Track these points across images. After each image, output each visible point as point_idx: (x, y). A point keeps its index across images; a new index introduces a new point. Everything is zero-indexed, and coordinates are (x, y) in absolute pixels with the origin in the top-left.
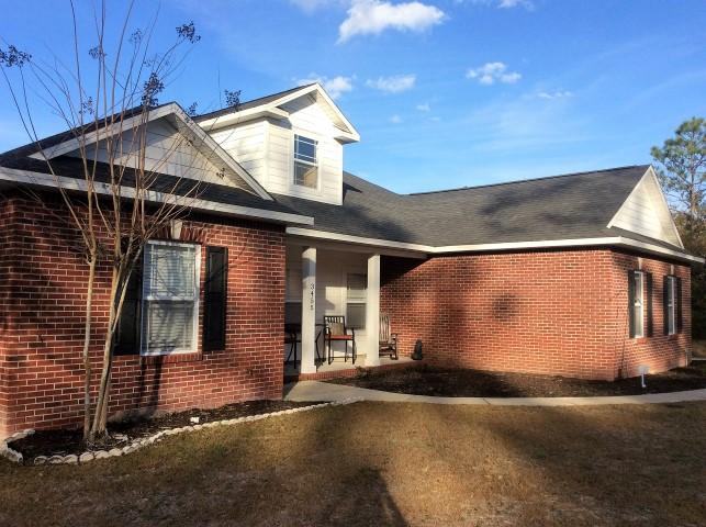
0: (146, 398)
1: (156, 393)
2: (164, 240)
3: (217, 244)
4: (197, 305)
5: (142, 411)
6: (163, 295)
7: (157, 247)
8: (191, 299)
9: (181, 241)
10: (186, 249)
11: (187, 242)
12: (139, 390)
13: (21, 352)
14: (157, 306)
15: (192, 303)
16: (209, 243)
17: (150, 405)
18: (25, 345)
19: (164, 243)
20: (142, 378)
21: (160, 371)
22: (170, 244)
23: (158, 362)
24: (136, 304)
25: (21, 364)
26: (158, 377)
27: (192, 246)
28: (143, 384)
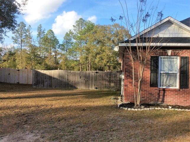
0: (161, 100)
1: (164, 98)
2: (166, 56)
3: (184, 56)
4: (178, 75)
5: (159, 102)
6: (167, 72)
7: (164, 58)
8: (176, 73)
9: (171, 56)
10: (174, 58)
11: (174, 56)
12: (158, 97)
13: (127, 84)
14: (164, 74)
15: (176, 74)
16: (182, 56)
17: (162, 101)
18: (128, 83)
19: (166, 57)
20: (159, 94)
21: (165, 93)
22: (168, 57)
23: (164, 90)
24: (157, 74)
25: (127, 87)
26: (164, 94)
27: (176, 57)
28: (159, 95)
